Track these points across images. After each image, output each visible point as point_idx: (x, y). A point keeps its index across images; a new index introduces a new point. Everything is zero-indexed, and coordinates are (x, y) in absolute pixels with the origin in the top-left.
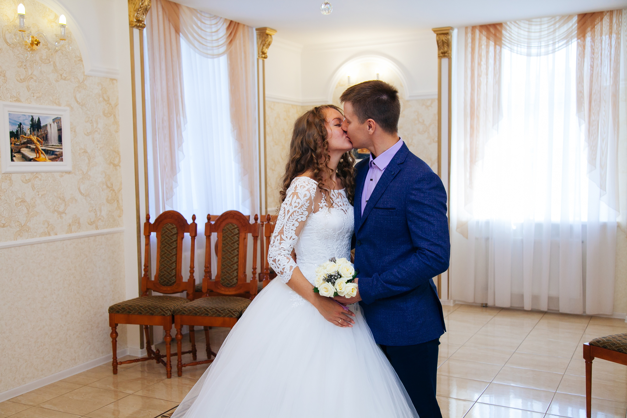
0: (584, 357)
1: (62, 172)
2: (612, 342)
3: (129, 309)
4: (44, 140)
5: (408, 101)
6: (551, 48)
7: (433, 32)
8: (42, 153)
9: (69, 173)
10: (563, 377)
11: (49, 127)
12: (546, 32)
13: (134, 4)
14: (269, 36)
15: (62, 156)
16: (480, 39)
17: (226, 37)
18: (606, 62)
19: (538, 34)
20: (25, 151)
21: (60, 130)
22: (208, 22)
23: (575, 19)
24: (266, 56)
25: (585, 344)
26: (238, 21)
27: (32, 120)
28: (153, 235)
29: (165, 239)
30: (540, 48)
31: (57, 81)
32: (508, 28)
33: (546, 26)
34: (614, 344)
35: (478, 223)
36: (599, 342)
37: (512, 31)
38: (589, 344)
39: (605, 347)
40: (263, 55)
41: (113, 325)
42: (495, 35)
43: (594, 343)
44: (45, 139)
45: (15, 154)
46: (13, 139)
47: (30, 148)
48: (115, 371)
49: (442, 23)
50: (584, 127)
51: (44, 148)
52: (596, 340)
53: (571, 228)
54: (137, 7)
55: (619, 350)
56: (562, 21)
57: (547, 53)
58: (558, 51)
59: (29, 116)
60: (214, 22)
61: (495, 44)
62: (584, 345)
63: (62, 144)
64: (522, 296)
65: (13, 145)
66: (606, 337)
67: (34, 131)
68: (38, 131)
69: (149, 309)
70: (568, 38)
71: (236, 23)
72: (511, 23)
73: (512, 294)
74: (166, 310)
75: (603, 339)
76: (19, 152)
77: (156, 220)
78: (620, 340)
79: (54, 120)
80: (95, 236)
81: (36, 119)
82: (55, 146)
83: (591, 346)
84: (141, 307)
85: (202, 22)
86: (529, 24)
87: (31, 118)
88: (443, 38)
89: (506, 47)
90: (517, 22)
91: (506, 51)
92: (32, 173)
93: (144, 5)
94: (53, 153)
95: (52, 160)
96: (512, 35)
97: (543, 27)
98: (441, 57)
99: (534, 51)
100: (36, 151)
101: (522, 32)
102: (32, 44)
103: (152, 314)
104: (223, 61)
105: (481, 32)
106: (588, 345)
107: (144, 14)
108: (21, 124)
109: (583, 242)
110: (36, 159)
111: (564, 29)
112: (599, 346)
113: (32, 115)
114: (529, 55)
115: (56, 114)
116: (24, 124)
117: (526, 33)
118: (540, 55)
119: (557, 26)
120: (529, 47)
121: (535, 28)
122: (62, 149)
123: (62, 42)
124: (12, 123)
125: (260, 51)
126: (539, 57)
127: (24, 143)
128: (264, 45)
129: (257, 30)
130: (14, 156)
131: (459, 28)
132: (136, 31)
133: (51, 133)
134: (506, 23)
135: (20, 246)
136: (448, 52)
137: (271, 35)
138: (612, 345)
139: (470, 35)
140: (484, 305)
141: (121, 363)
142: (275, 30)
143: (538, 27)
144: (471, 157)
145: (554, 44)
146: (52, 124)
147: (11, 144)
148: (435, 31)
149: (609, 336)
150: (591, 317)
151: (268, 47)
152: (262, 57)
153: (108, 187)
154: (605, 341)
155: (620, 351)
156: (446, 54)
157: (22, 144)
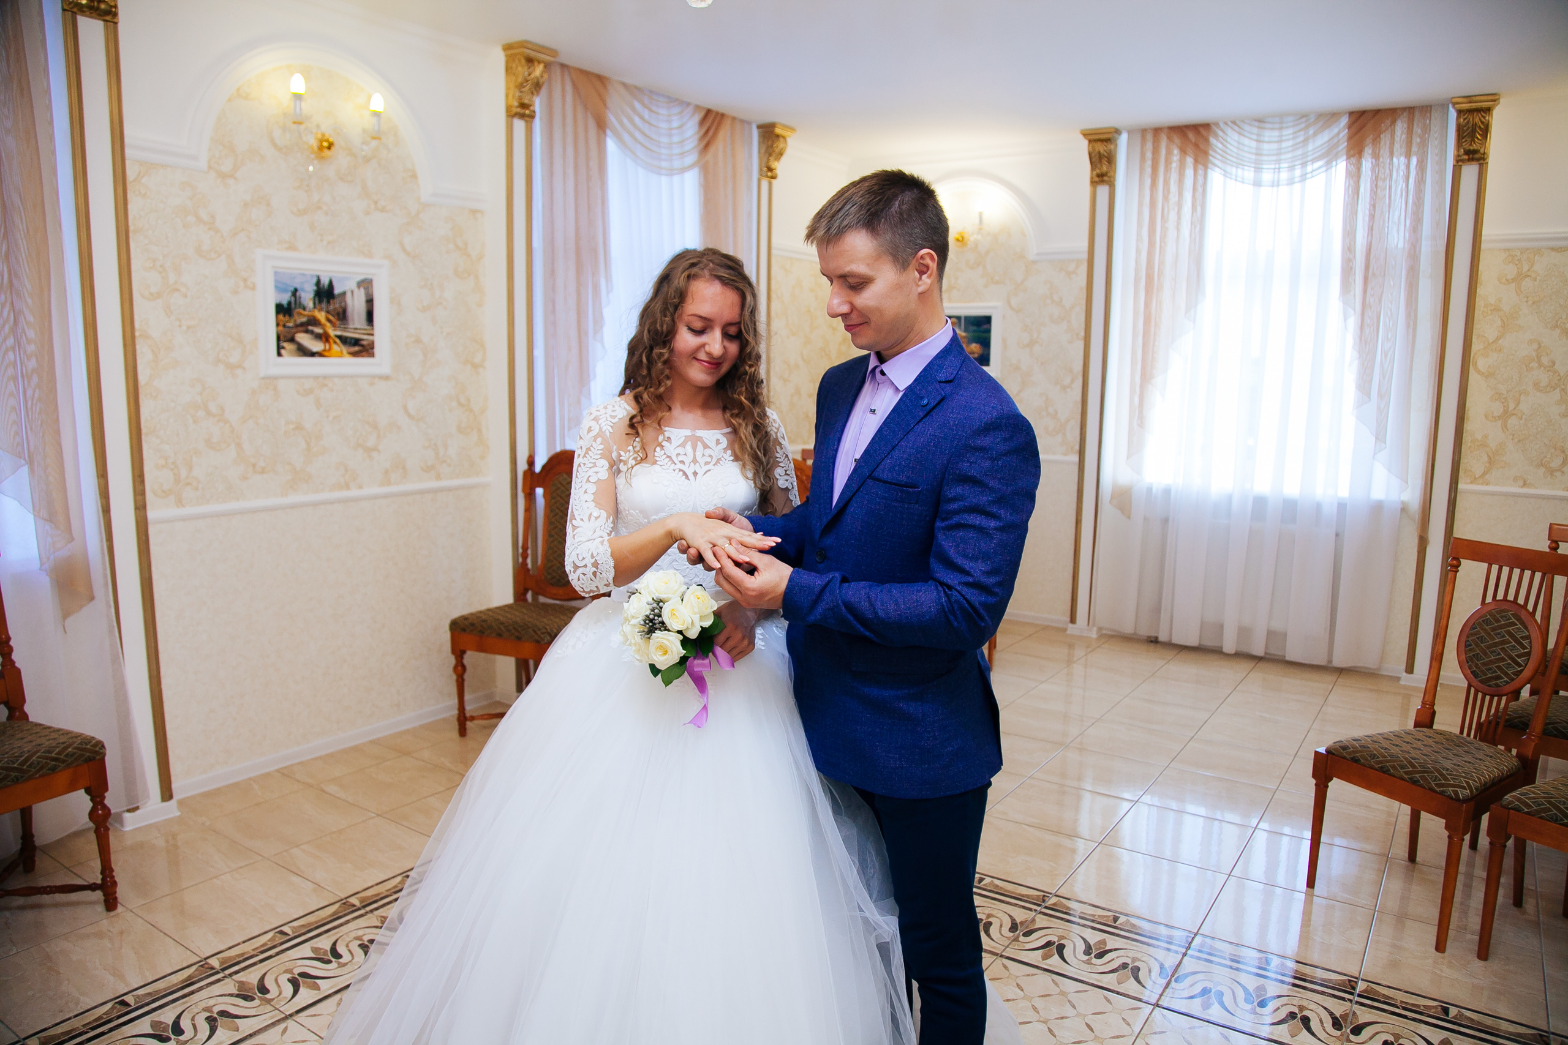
0: (1314, 776)
1: (373, 377)
2: (1370, 751)
3: (482, 626)
4: (339, 319)
5: (1034, 262)
6: (1298, 172)
7: (1081, 137)
8: (335, 342)
9: (386, 378)
10: (1275, 796)
11: (349, 295)
12: (1290, 143)
13: (514, 74)
14: (781, 139)
15: (373, 348)
16: (1169, 153)
17: (697, 137)
18: (1399, 203)
19: (1275, 146)
20: (303, 339)
21: (370, 302)
22: (663, 111)
23: (1344, 121)
24: (774, 175)
25: (1317, 750)
26: (721, 111)
27: (318, 283)
28: (540, 491)
29: (556, 503)
30: (1279, 172)
31: (367, 213)
32: (1220, 133)
33: (1290, 131)
34: (1374, 756)
35: (1149, 490)
36: (1346, 749)
37: (1229, 139)
38: (1326, 751)
39: (1355, 760)
40: (769, 172)
41: (459, 652)
42: (1196, 145)
43: (1336, 749)
44: (341, 316)
45: (285, 344)
46: (281, 317)
47: (312, 332)
48: (463, 732)
49: (1101, 121)
50: (1353, 322)
51: (339, 333)
52: (1340, 744)
53: (1318, 507)
54: (520, 79)
55: (1382, 767)
56: (1320, 124)
57: (1291, 182)
58: (1312, 177)
59: (312, 276)
60: (676, 110)
61: (1196, 161)
62: (1316, 752)
63: (372, 326)
64: (1222, 626)
65: (281, 328)
66: (1360, 740)
67: (320, 302)
68: (328, 302)
69: (515, 628)
70: (1329, 155)
71: (717, 113)
72: (1226, 123)
73: (1202, 623)
74: (543, 633)
75: (1354, 742)
76: (292, 340)
77: (544, 467)
78: (1386, 749)
79: (360, 284)
80: (436, 491)
81: (325, 282)
82: (360, 329)
83: (1330, 756)
84: (502, 623)
85: (651, 110)
86: (1259, 128)
87: (315, 280)
88: (1101, 148)
89: (1217, 169)
90: (1238, 122)
91: (1215, 177)
92: (316, 378)
93: (532, 76)
94: (356, 342)
95: (355, 354)
96: (1228, 146)
97: (1285, 132)
98: (1096, 182)
99: (1267, 176)
100: (324, 339)
101: (1246, 141)
102: (321, 148)
103: (519, 639)
104: (691, 181)
105: (1169, 138)
106: (1324, 752)
107: (532, 93)
108: (296, 290)
109: (1337, 535)
110: (326, 354)
111: (1324, 138)
112: (1344, 758)
113: (318, 273)
114: (1257, 183)
115: (362, 273)
116: (303, 290)
117: (1254, 144)
118: (1278, 185)
119: (1311, 132)
120: (1258, 169)
121: (1269, 135)
122: (372, 335)
123: (374, 143)
124: (279, 288)
125: (763, 165)
126: (1275, 188)
127: (302, 324)
128: (770, 155)
129: (759, 127)
130: (283, 348)
131: (1129, 132)
132: (519, 125)
133: (353, 305)
134: (1217, 124)
135: (293, 507)
136: (1109, 175)
137: (784, 138)
138: (1370, 757)
139: (1149, 145)
140: (1153, 640)
141: (472, 718)
142: (793, 129)
143: (1276, 133)
144: (1143, 367)
145: (1304, 165)
146: (356, 290)
147: (278, 325)
148: (1086, 134)
149: (1366, 736)
150: (1341, 671)
151: (779, 159)
152: (767, 177)
153: (460, 404)
154: (1357, 748)
155: (1384, 770)
156: (1105, 178)
157: (297, 326)
